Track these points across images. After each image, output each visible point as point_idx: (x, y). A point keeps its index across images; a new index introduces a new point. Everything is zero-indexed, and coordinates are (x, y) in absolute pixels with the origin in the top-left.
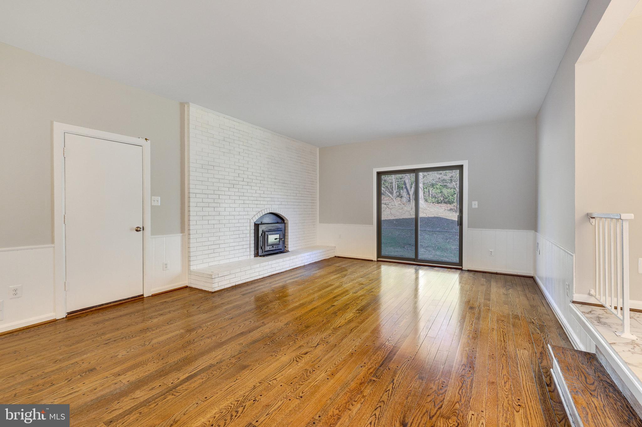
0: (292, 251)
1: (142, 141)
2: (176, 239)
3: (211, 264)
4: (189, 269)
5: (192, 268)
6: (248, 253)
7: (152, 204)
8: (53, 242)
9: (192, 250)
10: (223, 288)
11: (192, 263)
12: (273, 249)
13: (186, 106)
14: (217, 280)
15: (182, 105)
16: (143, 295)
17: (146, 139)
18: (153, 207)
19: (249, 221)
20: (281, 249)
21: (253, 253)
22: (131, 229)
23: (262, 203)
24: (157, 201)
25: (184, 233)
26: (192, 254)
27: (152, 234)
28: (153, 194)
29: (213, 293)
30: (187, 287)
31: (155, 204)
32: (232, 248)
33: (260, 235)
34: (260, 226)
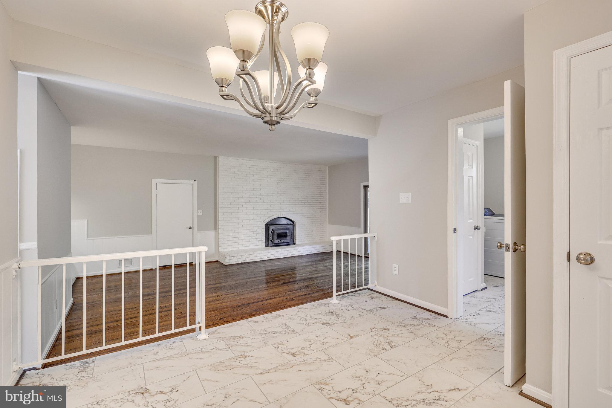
0: (299, 244)
1: (192, 182)
2: (212, 233)
3: (232, 249)
4: (219, 251)
5: (220, 251)
6: (261, 244)
7: (198, 215)
8: (152, 234)
9: (220, 240)
10: (233, 263)
11: (220, 248)
12: (281, 242)
13: (218, 158)
14: (228, 258)
15: (216, 158)
16: (192, 263)
17: (194, 180)
18: (198, 216)
19: (261, 223)
20: (289, 243)
21: (264, 244)
22: (187, 228)
23: (272, 211)
24: (201, 213)
25: (216, 230)
26: (220, 243)
27: (198, 230)
28: (198, 209)
29: (225, 265)
30: (218, 261)
31: (199, 214)
32: (249, 240)
33: (270, 232)
34: (270, 226)
